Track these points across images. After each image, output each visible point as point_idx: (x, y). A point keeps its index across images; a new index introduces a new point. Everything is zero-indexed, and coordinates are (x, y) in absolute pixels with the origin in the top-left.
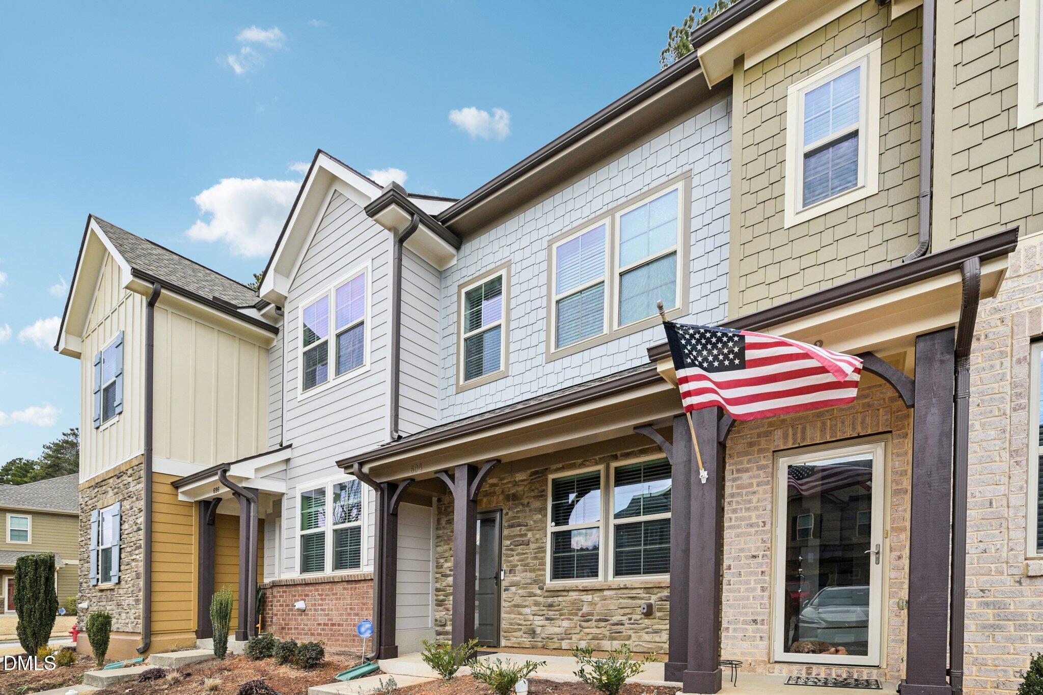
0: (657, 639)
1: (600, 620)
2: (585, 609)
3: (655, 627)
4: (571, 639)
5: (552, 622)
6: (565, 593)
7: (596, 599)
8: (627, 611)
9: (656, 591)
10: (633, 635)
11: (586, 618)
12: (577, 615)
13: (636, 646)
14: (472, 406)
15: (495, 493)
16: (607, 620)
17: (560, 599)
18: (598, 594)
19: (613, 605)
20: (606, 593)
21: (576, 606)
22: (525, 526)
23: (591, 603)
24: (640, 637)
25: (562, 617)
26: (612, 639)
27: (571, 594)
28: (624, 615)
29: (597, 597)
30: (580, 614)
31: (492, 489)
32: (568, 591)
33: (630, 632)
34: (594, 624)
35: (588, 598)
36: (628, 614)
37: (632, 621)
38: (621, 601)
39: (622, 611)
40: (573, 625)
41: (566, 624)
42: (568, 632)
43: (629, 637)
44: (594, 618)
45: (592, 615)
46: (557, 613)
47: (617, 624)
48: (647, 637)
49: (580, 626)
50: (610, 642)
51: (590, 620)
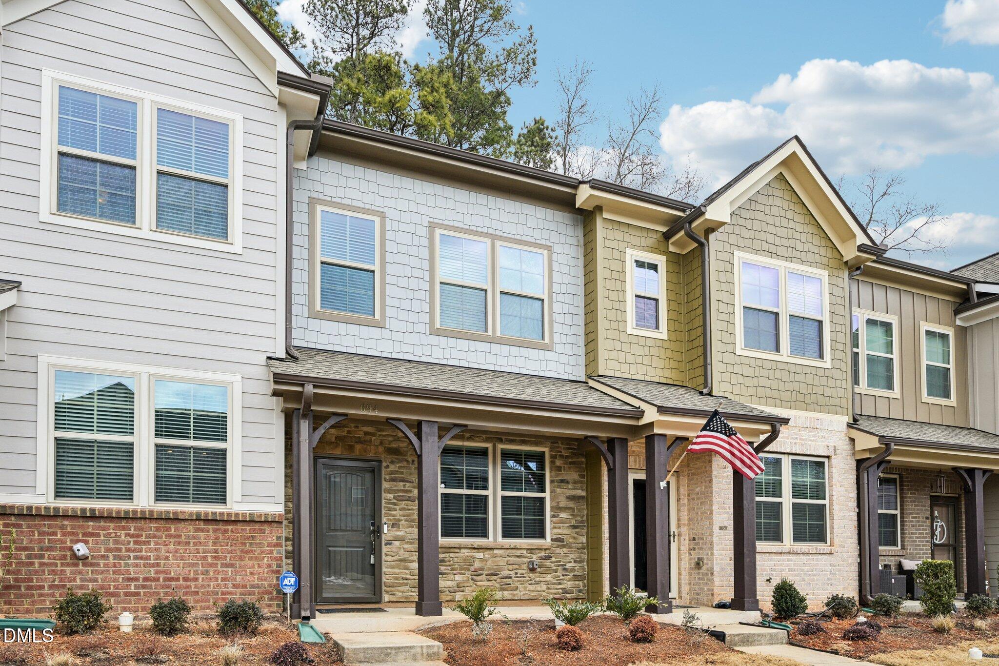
0: (539, 589)
1: (492, 574)
2: (477, 565)
3: (537, 579)
4: (463, 591)
5: (444, 576)
6: (456, 550)
7: (486, 556)
8: (516, 567)
9: (538, 551)
10: (520, 586)
11: (477, 573)
12: (468, 569)
13: (524, 595)
14: (332, 339)
15: (370, 441)
16: (498, 574)
17: (452, 555)
18: (488, 552)
19: (502, 562)
20: (496, 551)
21: (468, 563)
22: (410, 482)
23: (481, 560)
24: (526, 587)
25: (455, 572)
26: (502, 590)
27: (463, 551)
28: (513, 570)
29: (487, 555)
30: (472, 568)
31: (368, 438)
32: (460, 548)
33: (517, 584)
34: (484, 577)
35: (480, 555)
36: (517, 569)
37: (518, 575)
38: (509, 558)
39: (510, 567)
40: (465, 579)
41: (458, 578)
42: (461, 585)
43: (517, 588)
44: (485, 573)
45: (482, 569)
46: (449, 568)
47: (506, 578)
48: (531, 588)
49: (472, 579)
50: (501, 593)
51: (481, 574)
